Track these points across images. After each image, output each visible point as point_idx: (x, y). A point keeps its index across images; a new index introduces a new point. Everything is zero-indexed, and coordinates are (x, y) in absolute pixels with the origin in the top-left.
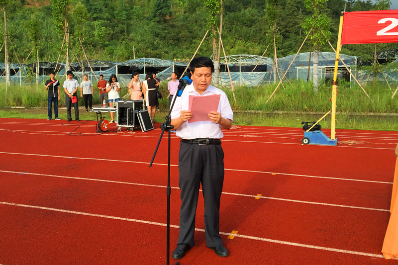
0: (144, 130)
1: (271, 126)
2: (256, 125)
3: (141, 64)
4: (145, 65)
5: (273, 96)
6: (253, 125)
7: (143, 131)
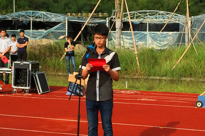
0: (40, 92)
1: (172, 92)
2: (156, 90)
3: (26, 18)
4: (31, 19)
5: (181, 61)
6: (153, 91)
7: (39, 94)
